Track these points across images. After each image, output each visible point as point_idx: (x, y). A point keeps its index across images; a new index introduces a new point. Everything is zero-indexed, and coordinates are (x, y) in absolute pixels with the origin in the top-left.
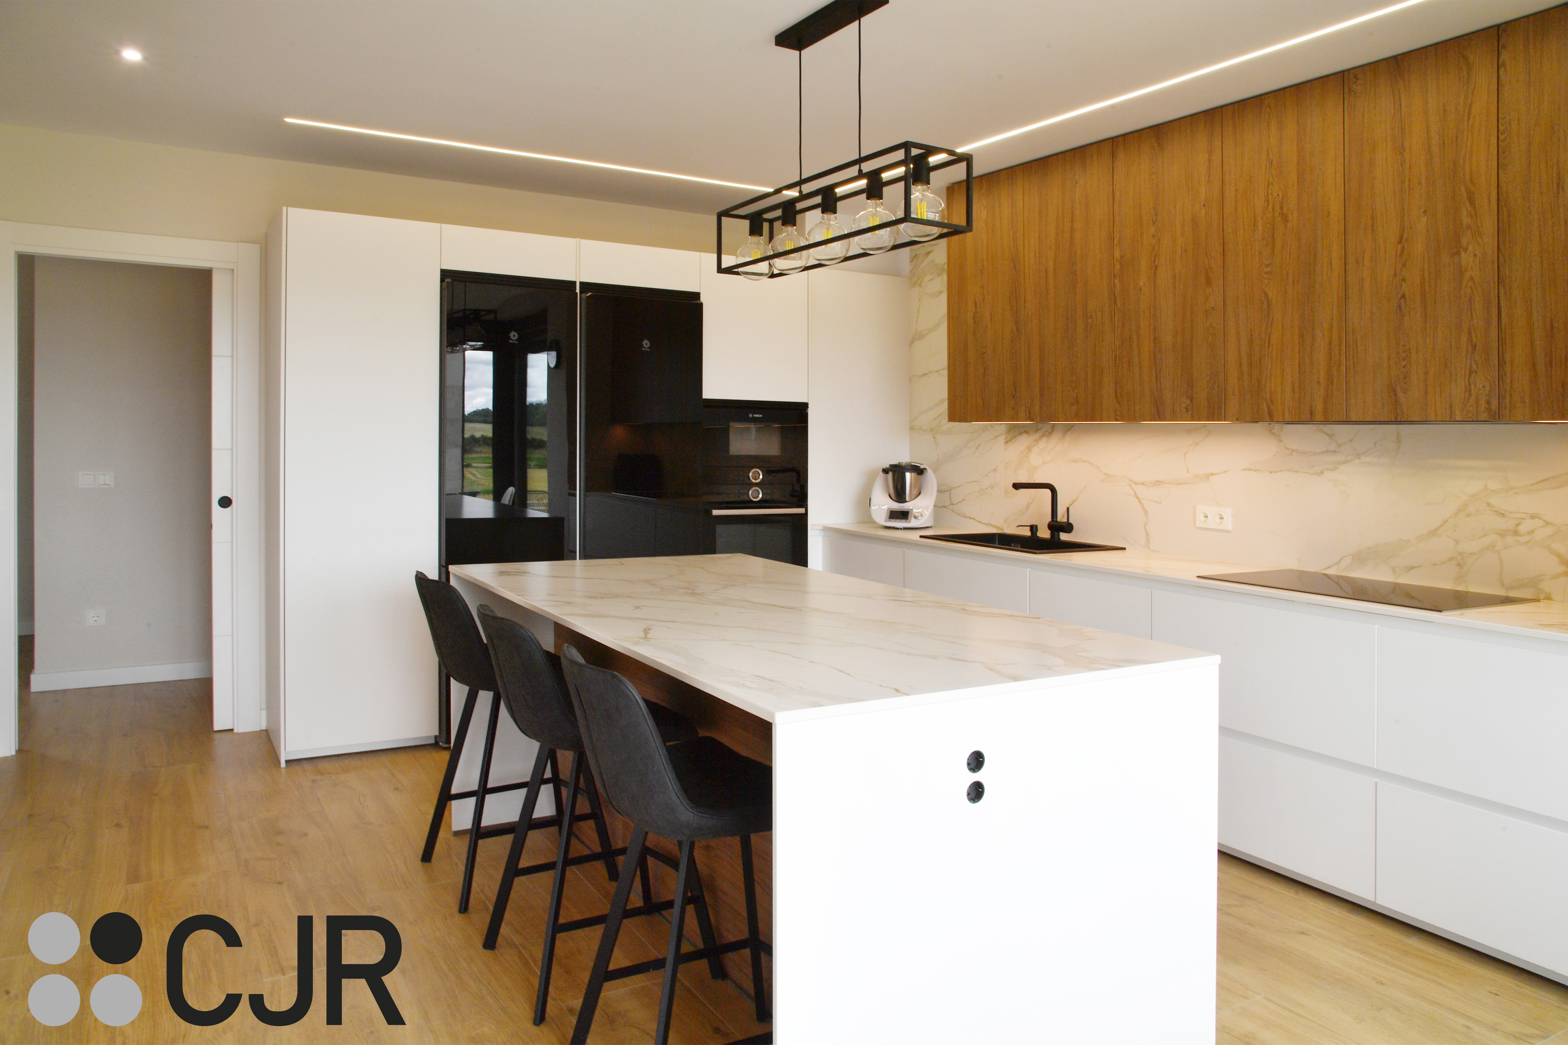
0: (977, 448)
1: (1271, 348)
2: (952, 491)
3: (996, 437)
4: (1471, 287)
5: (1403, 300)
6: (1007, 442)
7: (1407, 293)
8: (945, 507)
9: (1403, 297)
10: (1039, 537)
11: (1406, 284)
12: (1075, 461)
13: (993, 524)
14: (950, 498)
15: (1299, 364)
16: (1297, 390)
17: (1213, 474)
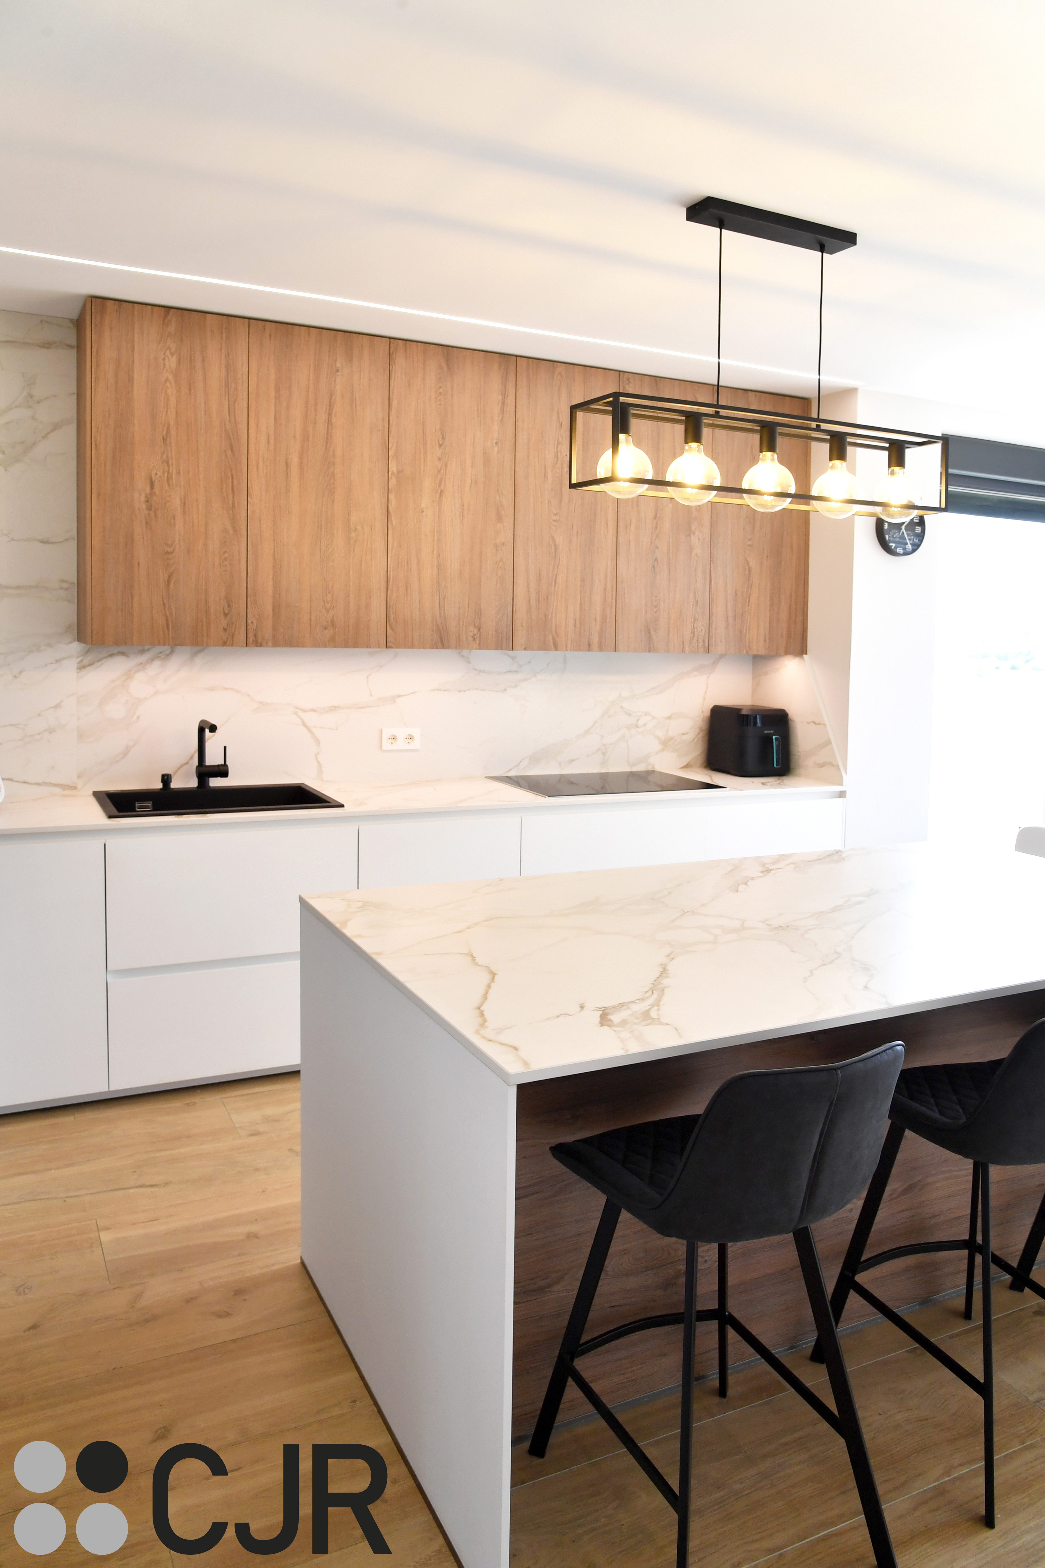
4: (696, 561)
10: (181, 787)
11: (658, 551)
15: (581, 604)
16: (578, 625)
17: (399, 696)
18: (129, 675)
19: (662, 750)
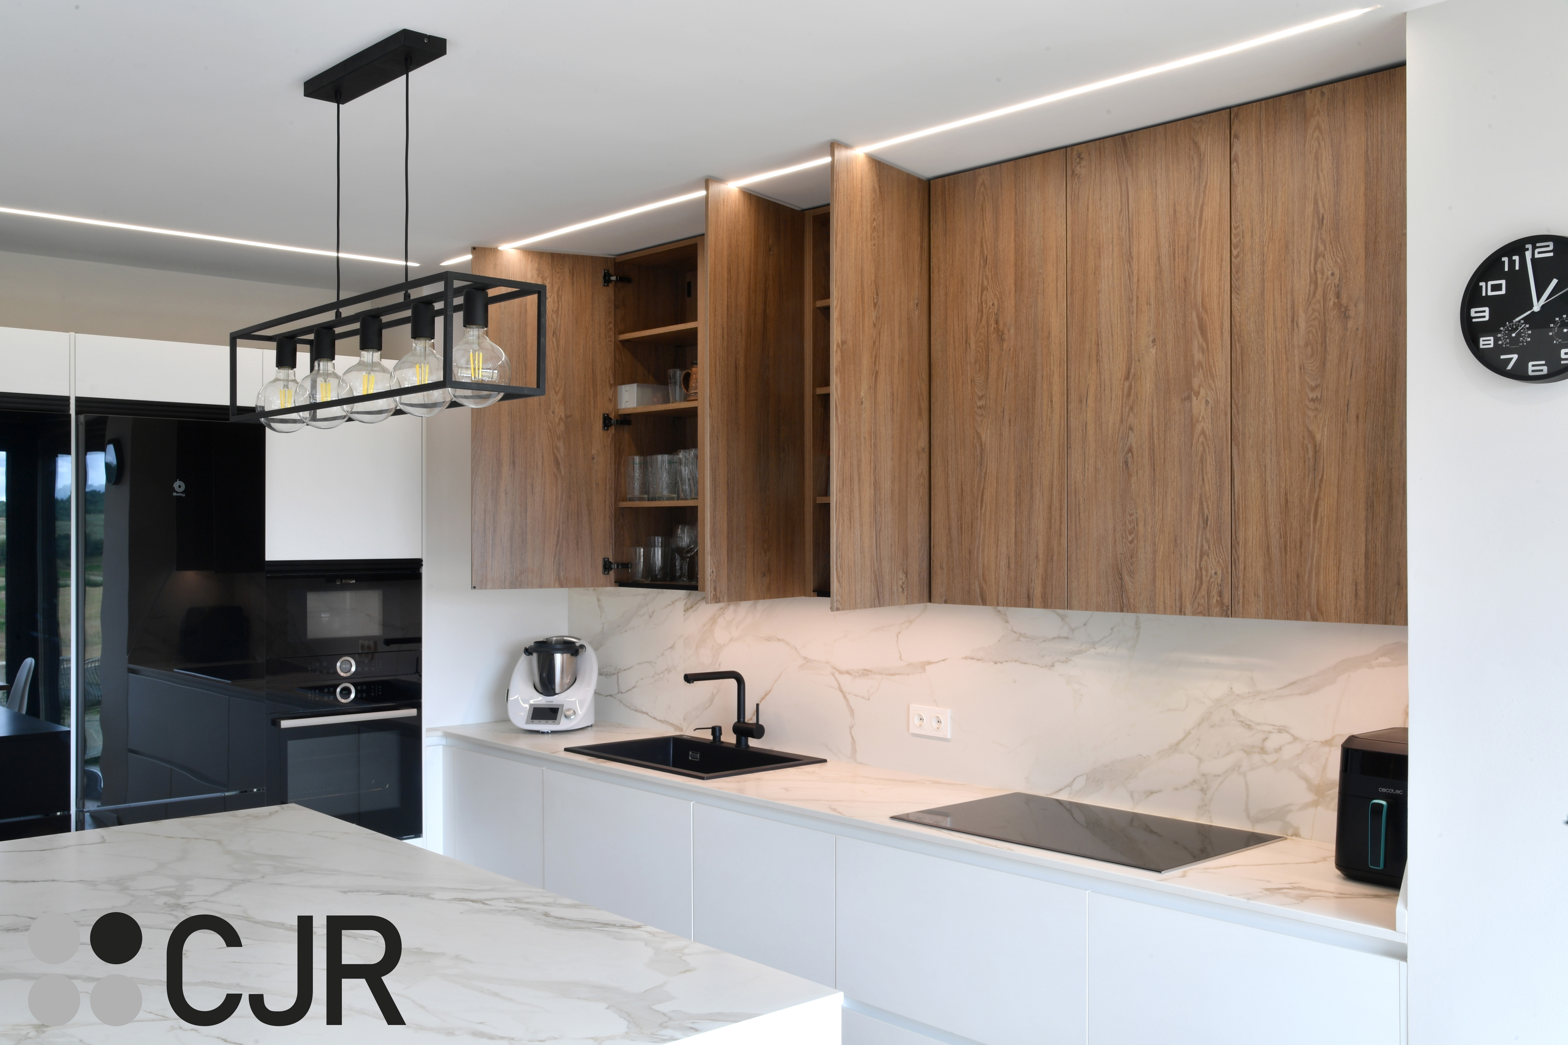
0: (650, 617)
1: (984, 508)
2: (620, 675)
3: (673, 603)
4: (1203, 443)
5: (1130, 454)
6: (686, 610)
7: (1134, 445)
8: (611, 695)
9: (1130, 450)
10: (723, 742)
11: (1133, 434)
12: (769, 639)
13: (670, 722)
14: (618, 684)
15: (1016, 532)
16: (1013, 566)
17: (929, 663)
18: (713, 620)
19: (1315, 804)
